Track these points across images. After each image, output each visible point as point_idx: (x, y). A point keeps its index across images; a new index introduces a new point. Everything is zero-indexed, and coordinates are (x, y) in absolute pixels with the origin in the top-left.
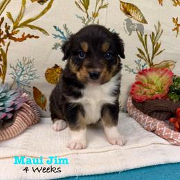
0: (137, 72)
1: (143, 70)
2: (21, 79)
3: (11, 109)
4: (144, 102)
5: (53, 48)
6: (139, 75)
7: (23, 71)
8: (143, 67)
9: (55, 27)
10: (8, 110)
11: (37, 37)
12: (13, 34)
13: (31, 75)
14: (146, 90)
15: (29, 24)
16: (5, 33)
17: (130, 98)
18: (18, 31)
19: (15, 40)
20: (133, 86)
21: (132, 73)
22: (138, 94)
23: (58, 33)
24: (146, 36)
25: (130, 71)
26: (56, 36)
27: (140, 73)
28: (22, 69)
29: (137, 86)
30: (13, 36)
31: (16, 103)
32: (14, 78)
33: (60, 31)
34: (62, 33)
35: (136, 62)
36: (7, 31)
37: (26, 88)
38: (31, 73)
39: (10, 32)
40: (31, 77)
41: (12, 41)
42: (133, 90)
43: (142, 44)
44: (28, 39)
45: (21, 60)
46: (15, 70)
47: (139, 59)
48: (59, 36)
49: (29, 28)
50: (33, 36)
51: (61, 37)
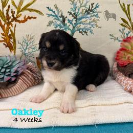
0: (121, 39)
1: (128, 38)
2: (27, 51)
3: (15, 74)
4: (126, 66)
5: (48, 26)
6: (123, 43)
7: (27, 45)
8: (127, 34)
9: (48, 8)
10: (12, 75)
11: (35, 18)
12: (17, 17)
13: (34, 48)
14: (129, 55)
15: (28, 8)
16: (12, 18)
17: (116, 63)
18: (21, 14)
19: (20, 22)
20: (118, 53)
21: (117, 41)
22: (123, 59)
23: (51, 13)
24: (129, 6)
25: (115, 40)
26: (49, 15)
27: (125, 41)
28: (27, 44)
29: (122, 52)
30: (18, 19)
31: (19, 69)
32: (22, 51)
33: (52, 10)
34: (54, 12)
35: (120, 30)
36: (13, 16)
37: (31, 59)
38: (34, 47)
39: (15, 16)
40: (33, 50)
41: (18, 23)
42: (118, 56)
43: (125, 14)
44: (28, 20)
45: (25, 37)
46: (22, 45)
47: (123, 27)
48: (51, 15)
49: (28, 11)
50: (32, 17)
51: (53, 16)
